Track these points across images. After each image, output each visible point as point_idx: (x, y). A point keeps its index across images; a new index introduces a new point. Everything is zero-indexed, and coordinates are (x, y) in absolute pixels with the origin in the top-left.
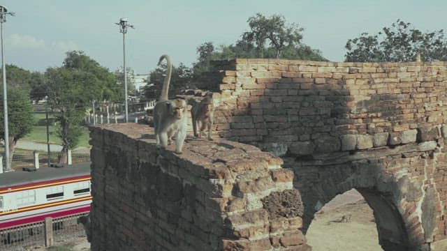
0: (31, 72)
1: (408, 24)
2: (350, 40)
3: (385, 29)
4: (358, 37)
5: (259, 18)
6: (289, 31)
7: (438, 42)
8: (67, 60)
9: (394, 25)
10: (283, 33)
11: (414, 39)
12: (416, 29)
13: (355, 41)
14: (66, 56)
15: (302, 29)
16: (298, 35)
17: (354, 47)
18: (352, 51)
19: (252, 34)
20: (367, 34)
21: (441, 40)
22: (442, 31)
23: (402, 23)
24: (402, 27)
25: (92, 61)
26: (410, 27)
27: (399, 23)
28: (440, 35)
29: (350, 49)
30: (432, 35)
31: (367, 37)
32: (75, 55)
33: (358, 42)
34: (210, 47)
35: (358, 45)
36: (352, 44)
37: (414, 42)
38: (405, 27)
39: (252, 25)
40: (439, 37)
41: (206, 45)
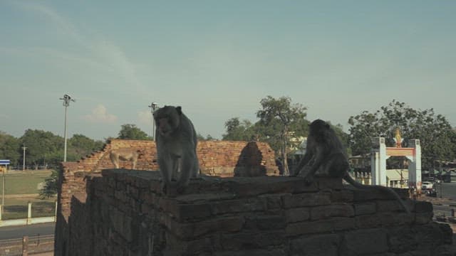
0: (95, 141)
1: (403, 103)
2: (352, 117)
3: (382, 108)
4: (360, 115)
5: (270, 99)
6: (295, 110)
7: (429, 120)
8: (122, 132)
9: (390, 105)
10: (289, 112)
11: (408, 116)
12: (410, 108)
13: (357, 118)
14: (121, 129)
15: (305, 109)
16: (301, 113)
17: (356, 123)
18: (355, 126)
19: (265, 112)
20: (367, 112)
21: (432, 117)
22: (432, 109)
23: (398, 103)
24: (398, 107)
25: (142, 133)
26: (405, 107)
27: (395, 103)
28: (431, 113)
29: (353, 124)
30: (425, 113)
31: (367, 114)
32: (129, 128)
33: (360, 118)
34: (236, 122)
35: (359, 121)
36: (354, 120)
37: (408, 118)
38: (401, 106)
39: (265, 105)
40: (430, 115)
41: (233, 121)
